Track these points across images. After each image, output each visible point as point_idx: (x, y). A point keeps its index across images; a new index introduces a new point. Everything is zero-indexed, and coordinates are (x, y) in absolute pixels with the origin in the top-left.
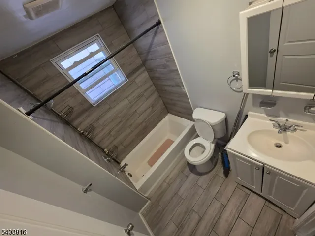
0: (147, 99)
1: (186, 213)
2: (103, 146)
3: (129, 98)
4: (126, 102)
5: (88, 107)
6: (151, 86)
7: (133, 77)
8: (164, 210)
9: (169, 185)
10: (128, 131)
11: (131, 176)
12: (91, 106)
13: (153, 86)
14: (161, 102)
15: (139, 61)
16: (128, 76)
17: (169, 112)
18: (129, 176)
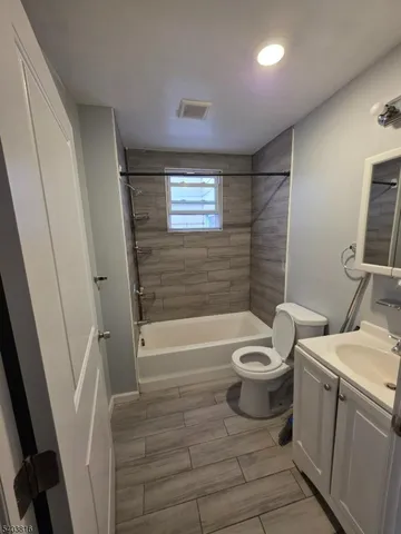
0: (231, 268)
1: (175, 445)
2: (143, 283)
3: (210, 251)
4: (203, 252)
5: (163, 228)
6: (246, 256)
7: (229, 231)
8: (147, 418)
9: (181, 395)
10: (183, 289)
11: (143, 345)
12: (166, 229)
13: (248, 258)
14: (247, 287)
15: (248, 219)
16: (226, 226)
17: (250, 309)
18: (140, 342)
